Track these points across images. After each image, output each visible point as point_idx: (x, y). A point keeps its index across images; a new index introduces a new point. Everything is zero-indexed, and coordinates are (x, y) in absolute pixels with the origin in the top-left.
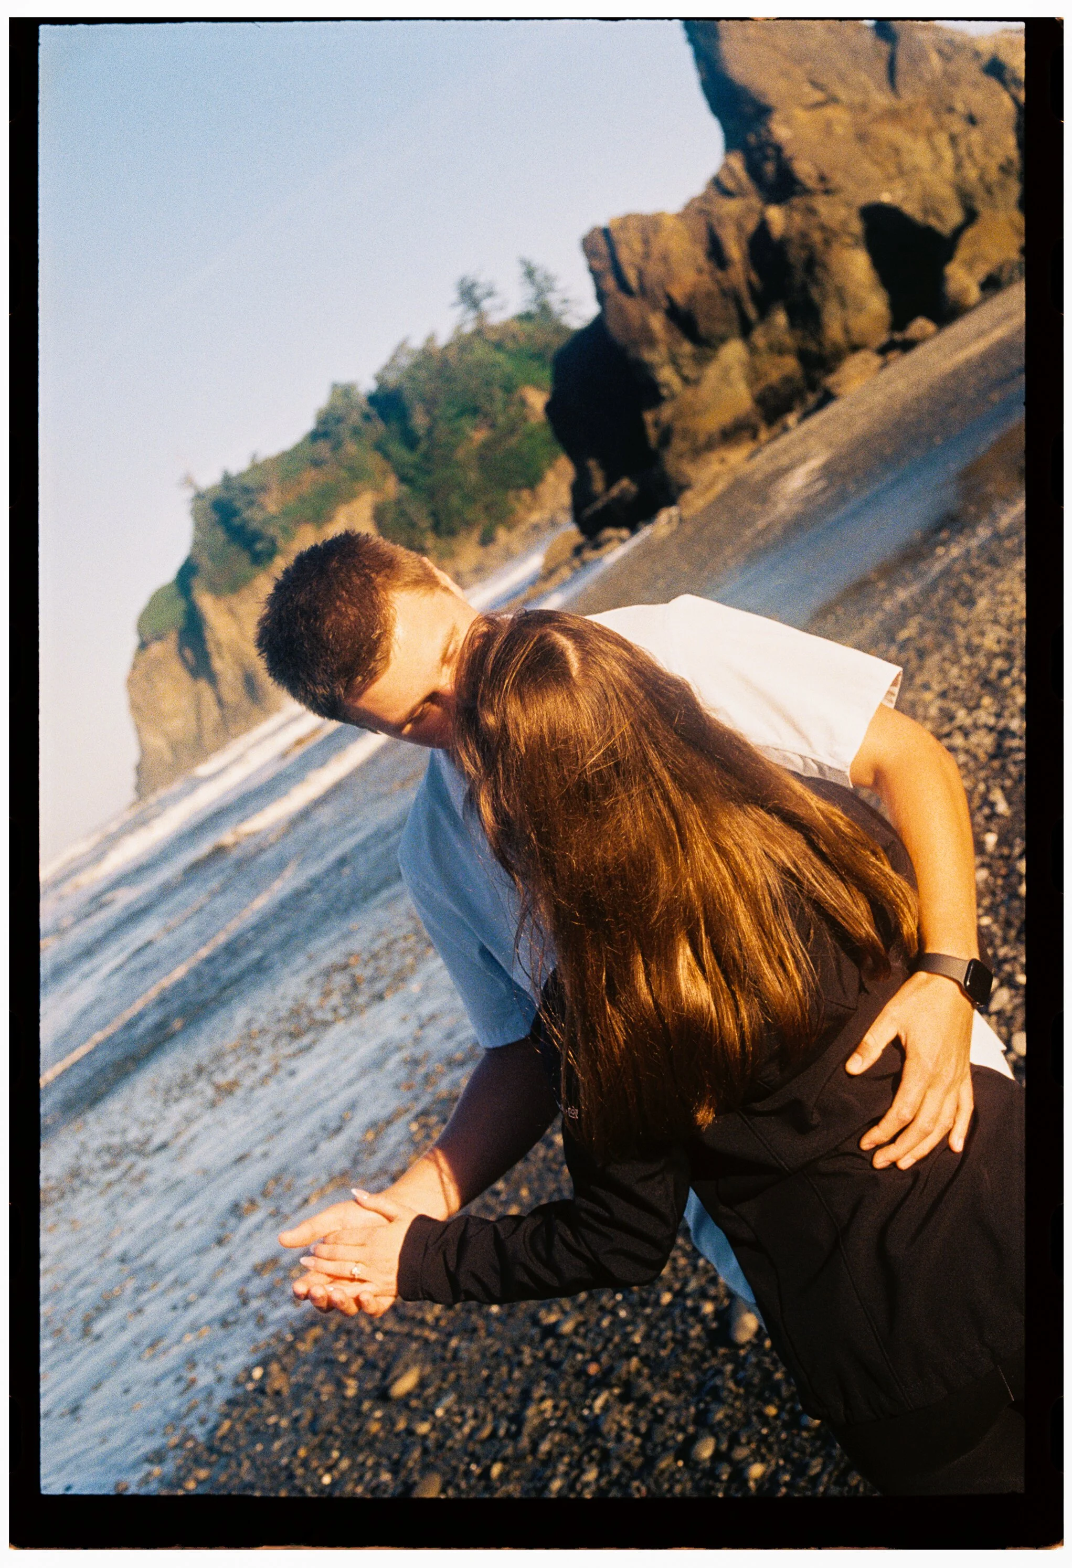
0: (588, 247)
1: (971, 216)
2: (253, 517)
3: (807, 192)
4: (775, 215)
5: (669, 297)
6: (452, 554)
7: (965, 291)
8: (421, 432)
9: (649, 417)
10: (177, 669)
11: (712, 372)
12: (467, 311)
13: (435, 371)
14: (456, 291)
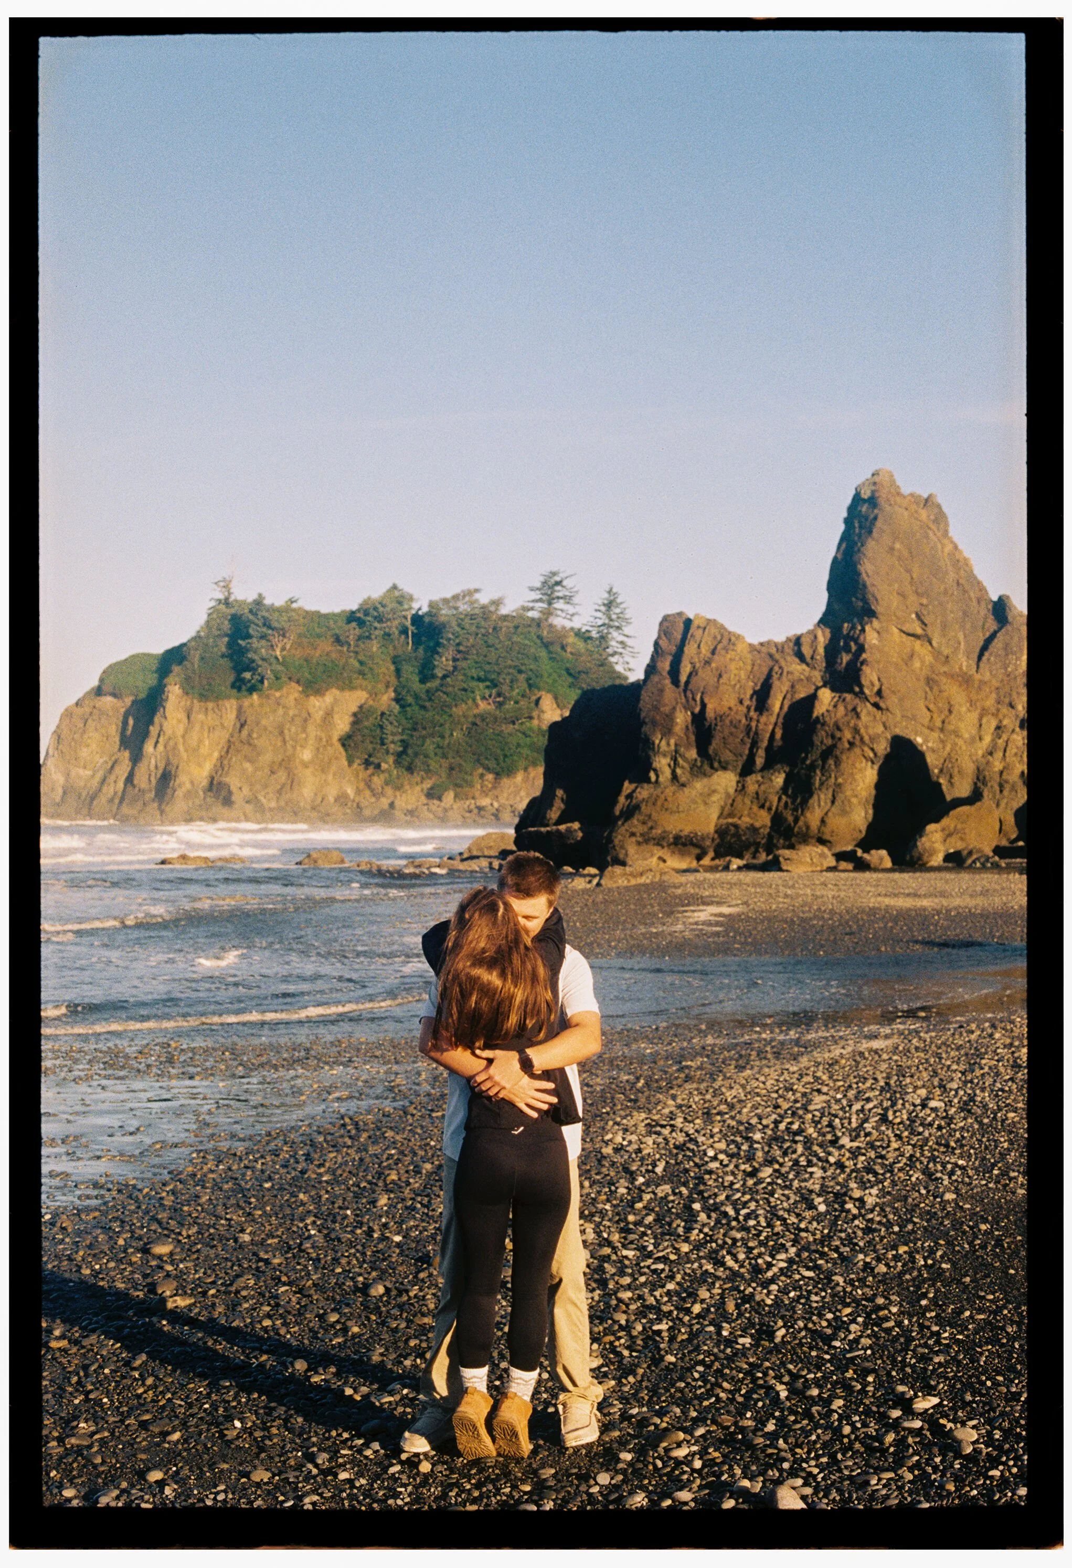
0: (666, 625)
1: (975, 797)
2: (258, 649)
3: (861, 695)
4: (826, 695)
5: (704, 706)
6: (399, 788)
7: (933, 852)
8: (439, 673)
9: (627, 787)
10: (114, 731)
11: (699, 785)
12: (540, 600)
13: (483, 631)
14: (542, 579)
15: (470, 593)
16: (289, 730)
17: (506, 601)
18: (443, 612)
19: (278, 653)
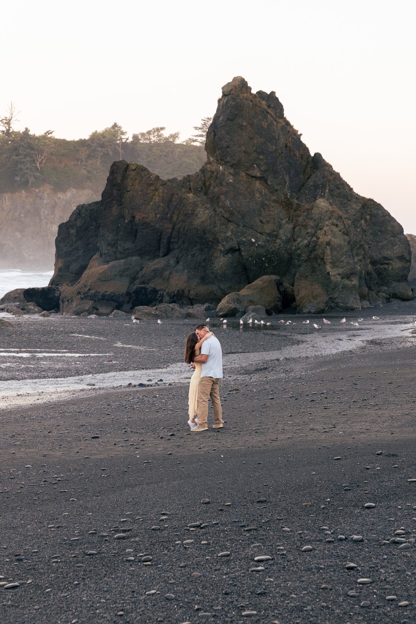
2: (25, 162)
5: (133, 217)
12: (201, 136)
13: (164, 153)
14: (202, 122)
15: (158, 130)
16: (44, 212)
17: (180, 136)
18: (141, 142)
19: (38, 165)
